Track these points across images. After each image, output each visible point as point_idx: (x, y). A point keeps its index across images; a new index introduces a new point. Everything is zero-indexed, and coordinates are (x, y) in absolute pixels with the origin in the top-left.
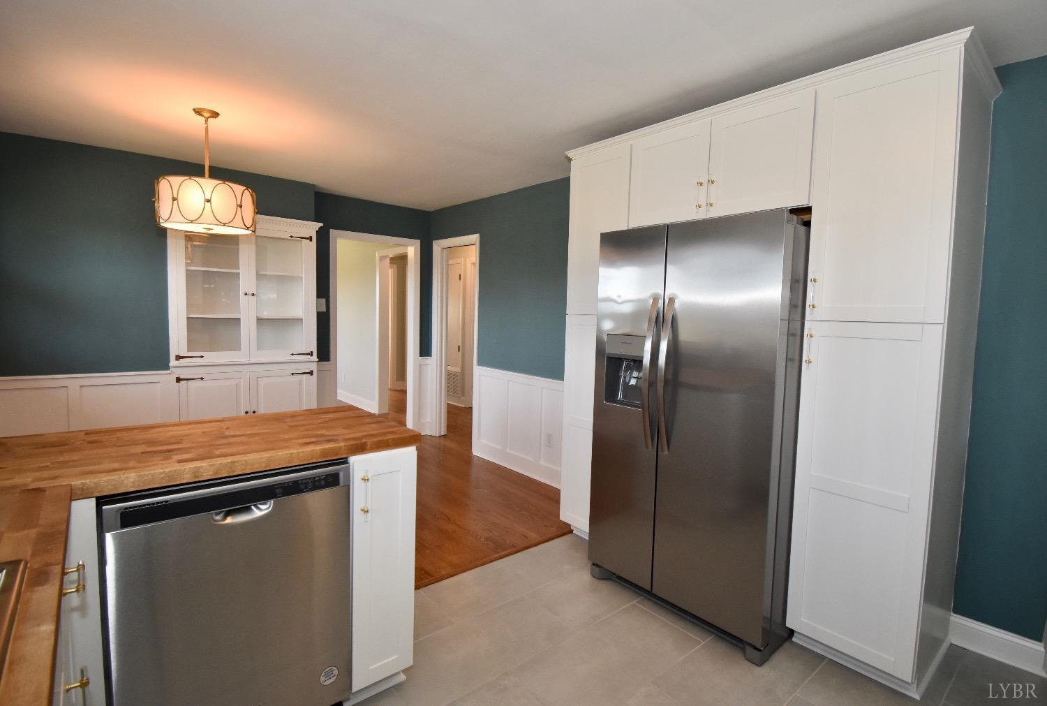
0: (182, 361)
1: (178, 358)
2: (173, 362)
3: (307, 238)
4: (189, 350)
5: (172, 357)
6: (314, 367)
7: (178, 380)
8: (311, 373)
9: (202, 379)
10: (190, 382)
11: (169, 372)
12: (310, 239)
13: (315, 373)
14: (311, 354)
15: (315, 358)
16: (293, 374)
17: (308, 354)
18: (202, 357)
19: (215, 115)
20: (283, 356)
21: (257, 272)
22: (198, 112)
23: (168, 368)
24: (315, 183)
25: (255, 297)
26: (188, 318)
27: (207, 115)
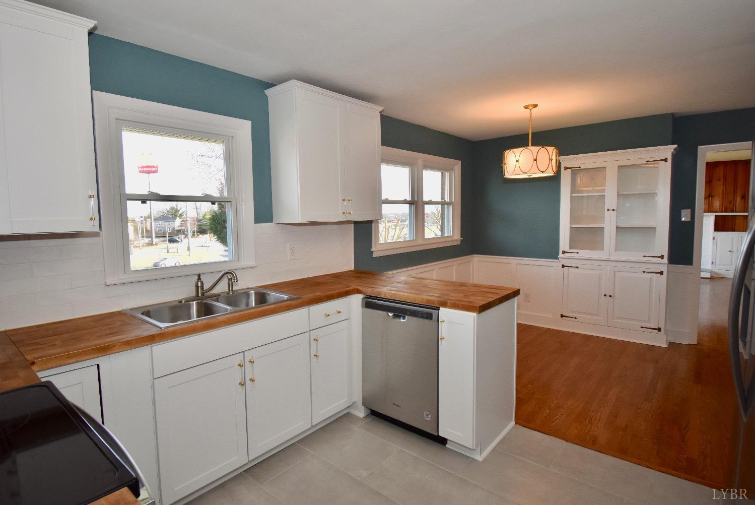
0: (566, 254)
1: (564, 252)
2: (561, 255)
3: (662, 160)
4: (570, 248)
5: (561, 252)
6: (664, 269)
7: (563, 266)
8: (661, 273)
9: (577, 267)
10: (570, 269)
11: (558, 261)
12: (666, 160)
13: (665, 273)
14: (662, 257)
15: (666, 260)
16: (644, 272)
17: (659, 257)
18: (578, 253)
19: (535, 106)
20: (637, 256)
21: (618, 193)
22: (526, 107)
23: (558, 259)
24: (672, 112)
25: (615, 212)
26: (571, 228)
27: (530, 108)
